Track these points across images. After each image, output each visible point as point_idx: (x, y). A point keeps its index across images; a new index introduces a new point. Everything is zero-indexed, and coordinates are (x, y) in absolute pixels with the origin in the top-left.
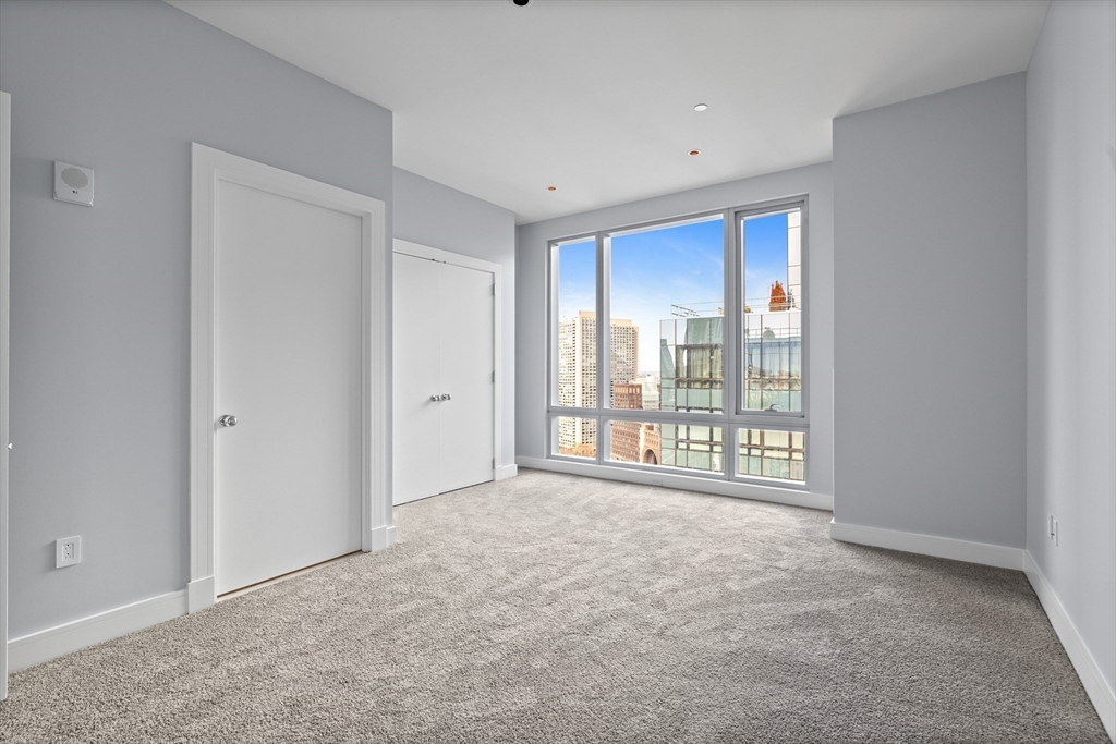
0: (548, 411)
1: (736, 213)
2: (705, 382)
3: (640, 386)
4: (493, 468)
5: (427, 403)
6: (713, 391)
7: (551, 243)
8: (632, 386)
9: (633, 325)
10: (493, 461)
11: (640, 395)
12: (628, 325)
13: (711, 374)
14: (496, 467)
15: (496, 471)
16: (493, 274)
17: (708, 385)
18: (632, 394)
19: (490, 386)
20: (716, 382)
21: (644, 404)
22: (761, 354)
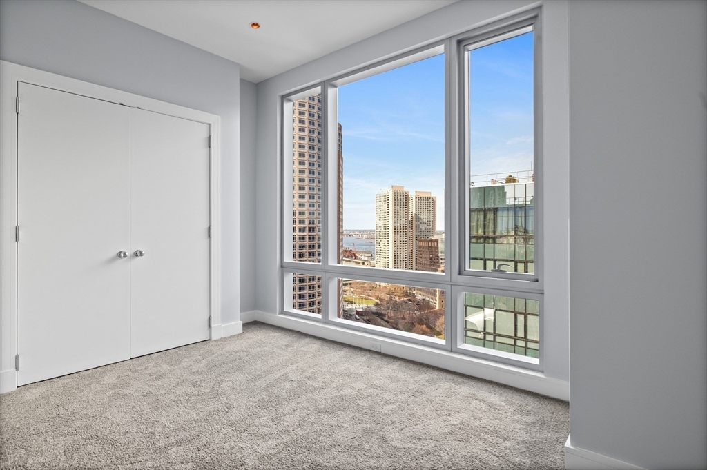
0: (282, 267)
1: (459, 42)
2: (480, 238)
3: (437, 241)
4: (210, 326)
5: (112, 260)
6: (486, 245)
7: (284, 98)
8: (431, 241)
9: (433, 195)
10: (210, 319)
11: (437, 247)
12: (427, 196)
13: (484, 232)
14: (212, 326)
15: (213, 329)
16: (210, 125)
17: (482, 240)
18: (431, 247)
19: (205, 242)
20: (489, 238)
21: (440, 254)
22: (525, 216)
